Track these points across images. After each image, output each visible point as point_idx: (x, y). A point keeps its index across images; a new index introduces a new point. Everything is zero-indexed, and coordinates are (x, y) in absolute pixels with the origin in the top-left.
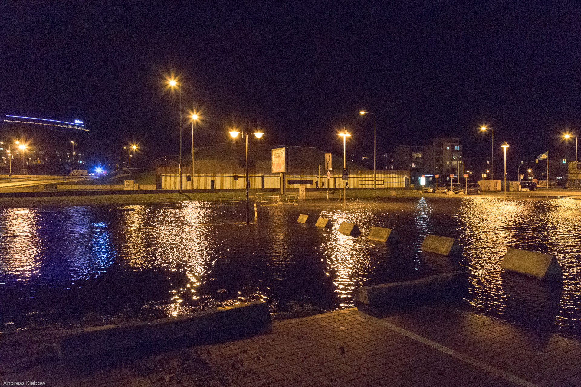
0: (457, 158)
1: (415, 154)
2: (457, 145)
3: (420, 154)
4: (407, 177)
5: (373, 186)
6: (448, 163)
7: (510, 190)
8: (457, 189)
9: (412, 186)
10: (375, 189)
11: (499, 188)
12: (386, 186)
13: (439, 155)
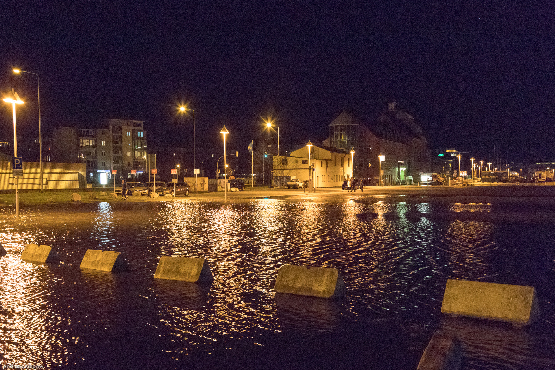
0: (140, 148)
1: (84, 141)
2: (141, 131)
3: (91, 141)
4: (82, 173)
5: (38, 187)
6: (129, 154)
7: (218, 190)
8: (162, 190)
9: (89, 186)
10: (42, 192)
11: (206, 187)
12: (51, 186)
13: (117, 143)
